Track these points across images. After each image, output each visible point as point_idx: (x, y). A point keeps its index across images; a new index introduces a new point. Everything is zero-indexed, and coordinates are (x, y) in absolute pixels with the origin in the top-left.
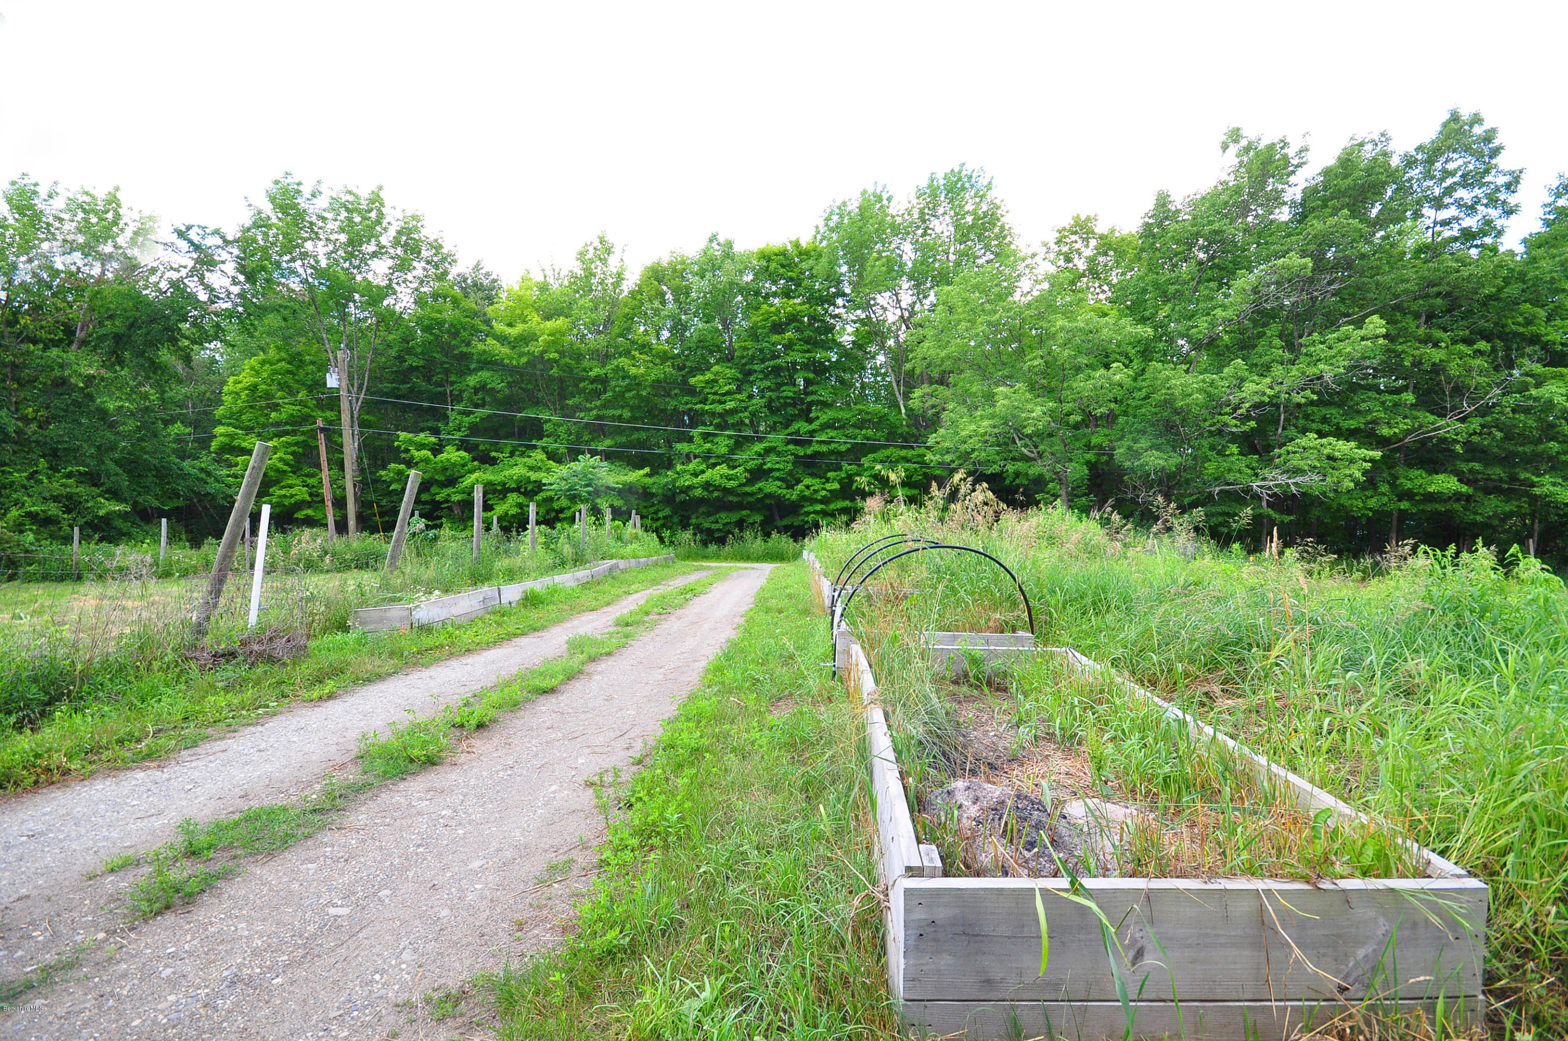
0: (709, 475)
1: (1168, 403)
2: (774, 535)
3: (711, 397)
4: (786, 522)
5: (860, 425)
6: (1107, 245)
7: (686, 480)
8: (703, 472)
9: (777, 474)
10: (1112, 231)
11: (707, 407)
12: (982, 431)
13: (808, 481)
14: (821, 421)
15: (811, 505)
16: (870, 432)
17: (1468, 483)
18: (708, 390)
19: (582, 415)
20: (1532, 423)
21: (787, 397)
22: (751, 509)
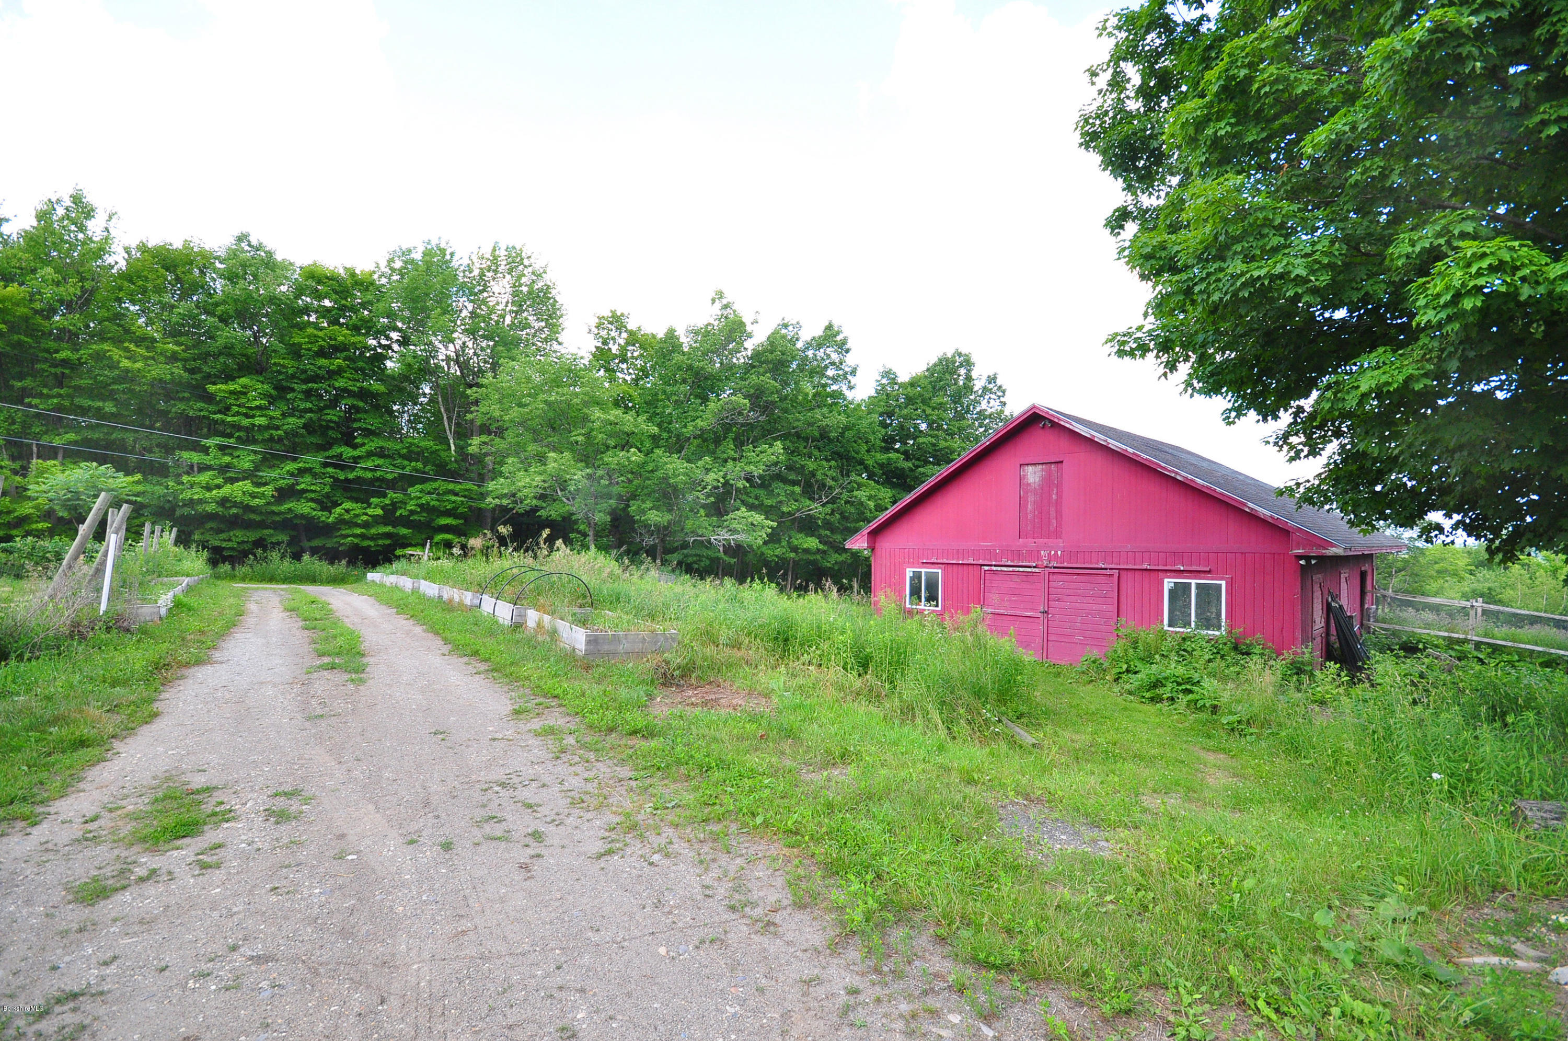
0: (227, 490)
1: (666, 479)
2: (306, 557)
3: (235, 409)
4: (316, 543)
5: (409, 457)
6: (633, 338)
7: (197, 494)
8: (219, 487)
9: (313, 495)
10: (639, 329)
11: (229, 419)
12: (535, 484)
13: (348, 505)
14: (367, 447)
15: (350, 527)
16: (420, 465)
17: (825, 543)
18: (232, 401)
19: (35, 401)
20: (853, 510)
21: (331, 421)
22: (275, 529)
